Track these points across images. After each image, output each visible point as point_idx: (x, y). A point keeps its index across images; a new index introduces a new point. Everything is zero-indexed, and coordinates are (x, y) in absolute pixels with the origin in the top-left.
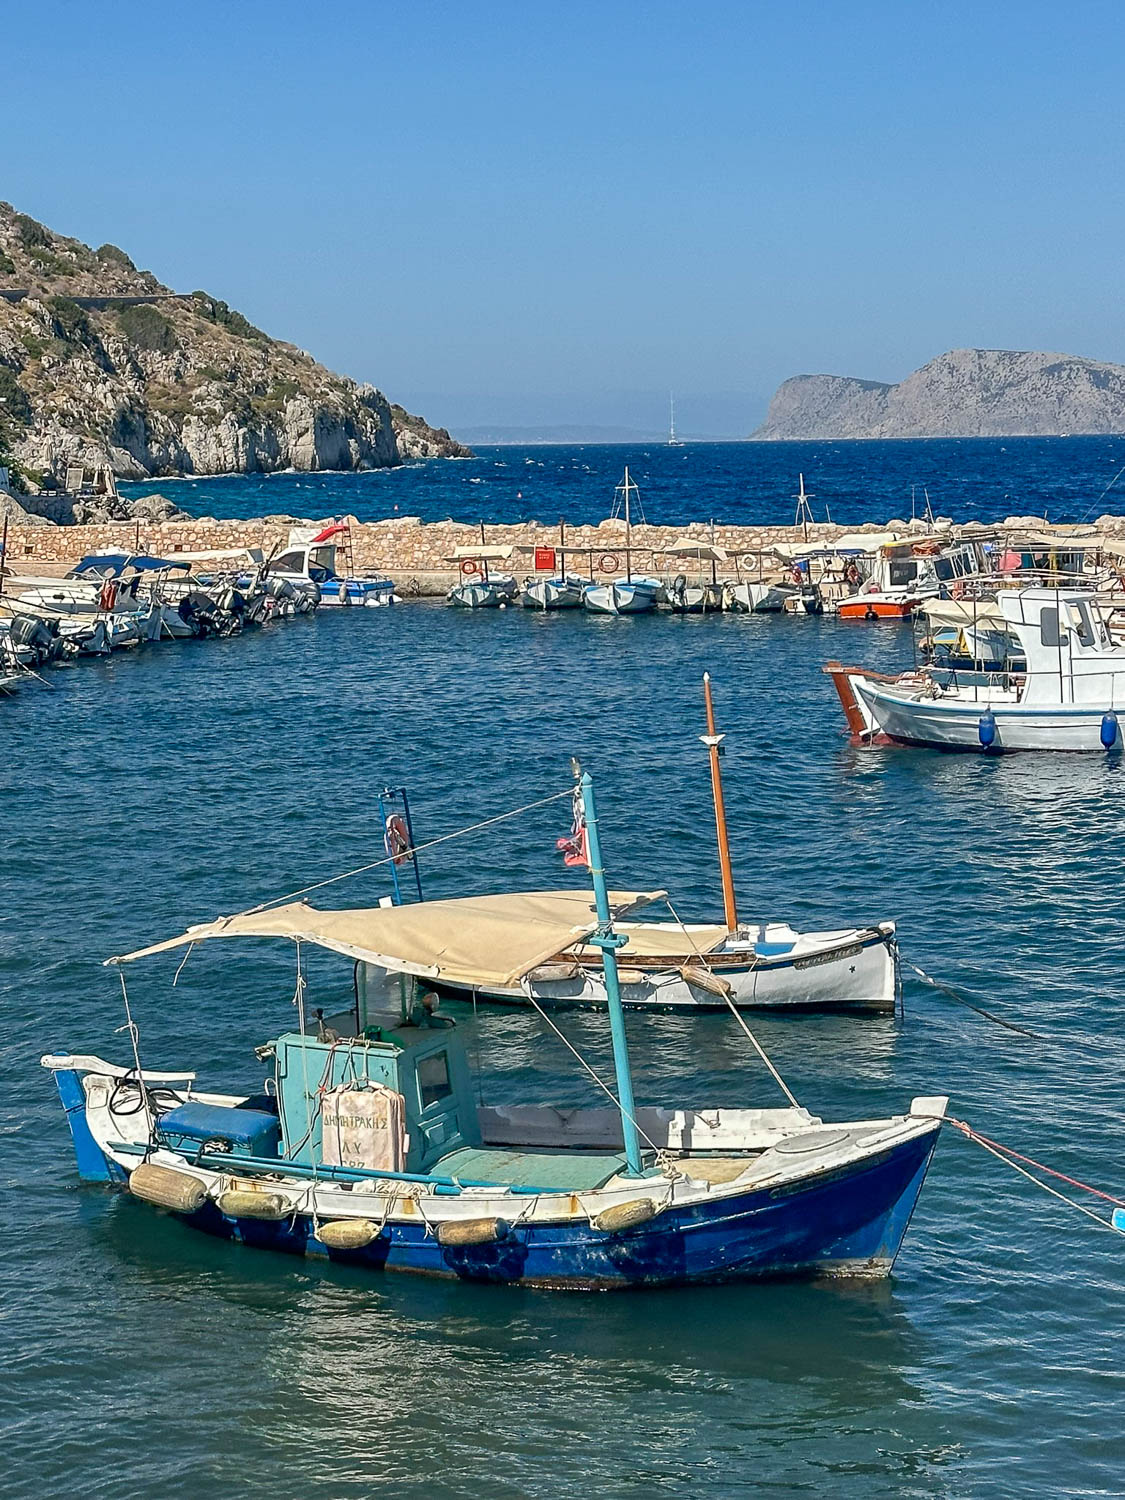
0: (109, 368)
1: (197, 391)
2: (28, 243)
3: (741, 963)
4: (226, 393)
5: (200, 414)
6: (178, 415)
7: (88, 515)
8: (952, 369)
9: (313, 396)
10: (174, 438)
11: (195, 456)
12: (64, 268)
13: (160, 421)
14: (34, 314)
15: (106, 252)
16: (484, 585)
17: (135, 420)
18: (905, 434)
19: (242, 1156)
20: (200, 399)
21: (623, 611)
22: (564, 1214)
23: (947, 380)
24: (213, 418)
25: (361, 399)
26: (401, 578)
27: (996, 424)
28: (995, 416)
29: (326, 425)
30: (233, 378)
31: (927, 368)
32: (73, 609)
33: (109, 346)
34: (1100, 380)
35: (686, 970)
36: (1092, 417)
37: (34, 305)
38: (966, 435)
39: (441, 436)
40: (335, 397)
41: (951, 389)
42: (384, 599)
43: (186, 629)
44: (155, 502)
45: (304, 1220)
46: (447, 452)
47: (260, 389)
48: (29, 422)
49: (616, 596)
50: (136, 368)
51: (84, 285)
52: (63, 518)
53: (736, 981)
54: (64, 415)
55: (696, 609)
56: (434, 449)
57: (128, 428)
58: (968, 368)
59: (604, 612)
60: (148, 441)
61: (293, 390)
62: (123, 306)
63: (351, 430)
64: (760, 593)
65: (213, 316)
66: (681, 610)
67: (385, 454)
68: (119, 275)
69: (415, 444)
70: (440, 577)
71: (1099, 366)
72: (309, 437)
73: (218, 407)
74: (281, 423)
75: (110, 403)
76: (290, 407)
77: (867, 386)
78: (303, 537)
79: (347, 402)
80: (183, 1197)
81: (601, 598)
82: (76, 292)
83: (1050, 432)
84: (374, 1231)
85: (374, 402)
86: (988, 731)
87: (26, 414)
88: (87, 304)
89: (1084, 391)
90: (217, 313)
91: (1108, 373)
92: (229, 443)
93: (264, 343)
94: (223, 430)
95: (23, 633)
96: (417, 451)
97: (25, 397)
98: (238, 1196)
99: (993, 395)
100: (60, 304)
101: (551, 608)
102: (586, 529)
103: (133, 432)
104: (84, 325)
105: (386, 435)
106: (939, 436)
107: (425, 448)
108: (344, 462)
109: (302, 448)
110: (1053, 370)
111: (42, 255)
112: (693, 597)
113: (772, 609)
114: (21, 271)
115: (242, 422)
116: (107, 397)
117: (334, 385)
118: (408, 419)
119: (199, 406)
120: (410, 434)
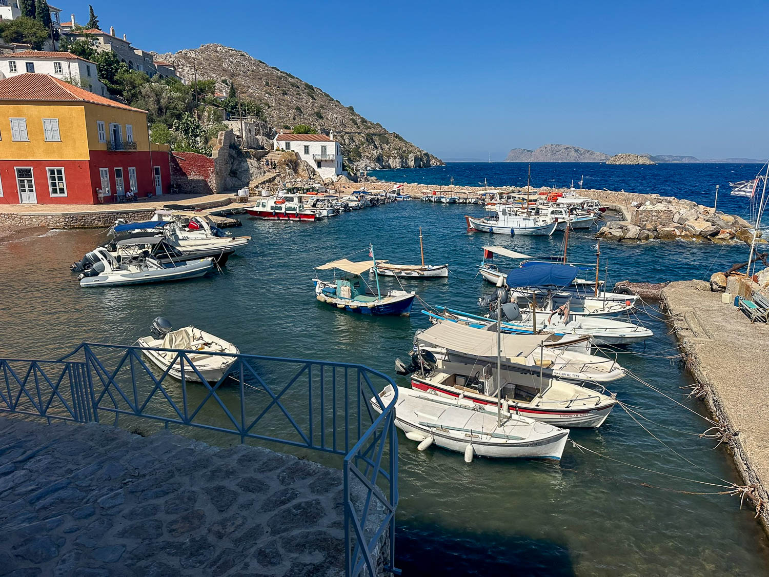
0: (376, 148)
1: (392, 152)
2: (363, 123)
3: (425, 270)
4: (398, 153)
5: (393, 157)
6: (388, 157)
7: (360, 180)
8: (546, 148)
9: (414, 153)
10: (387, 161)
11: (391, 165)
12: (369, 128)
13: (385, 158)
14: (363, 137)
15: (377, 124)
16: (427, 197)
17: (380, 158)
18: (535, 161)
19: (331, 295)
20: (393, 154)
21: (447, 203)
22: (365, 305)
23: (545, 150)
24: (395, 158)
25: (424, 154)
26: (412, 195)
27: (554, 159)
28: (554, 157)
29: (417, 159)
30: (399, 150)
31: (540, 148)
32: (352, 201)
33: (376, 143)
34: (576, 151)
35: (417, 271)
36: (574, 158)
37: (363, 135)
39: (440, 161)
40: (419, 153)
41: (545, 152)
42: (410, 199)
43: (371, 205)
44: (374, 178)
45: (336, 304)
46: (441, 164)
47: (404, 152)
48: (361, 158)
49: (446, 200)
50: (381, 147)
51: (373, 131)
52: (356, 181)
53: (424, 272)
54: (367, 156)
55: (461, 203)
56: (438, 164)
57: (379, 159)
58: (549, 148)
59: (444, 203)
60: (383, 162)
61: (411, 152)
62: (380, 135)
63: (421, 160)
64: (473, 200)
65: (396, 137)
66: (459, 203)
67: (428, 165)
68: (379, 129)
70: (419, 195)
71: (576, 148)
72: (413, 161)
73: (396, 155)
74: (408, 159)
75: (376, 154)
76: (410, 155)
77: (528, 151)
78: (395, 187)
79: (421, 154)
80: (322, 300)
81: (444, 200)
82: (371, 132)
83: (565, 161)
84: (344, 306)
85: (426, 154)
86: (491, 230)
87: (360, 157)
88: (373, 135)
89: (573, 153)
90: (397, 137)
91: (578, 149)
92: (398, 162)
93: (406, 143)
94: (397, 160)
95: (343, 206)
96: (435, 164)
97: (360, 153)
98: (329, 300)
99: (554, 153)
100: (368, 135)
101: (435, 202)
102: (446, 187)
103: (380, 160)
104: (372, 139)
105: (429, 161)
106: (542, 161)
108: (420, 166)
109: (412, 164)
110: (566, 149)
111: (365, 125)
112: (461, 201)
113: (476, 203)
114: (361, 128)
115: (401, 158)
116: (375, 153)
117: (418, 151)
118: (434, 158)
119: (393, 155)
120: (434, 161)
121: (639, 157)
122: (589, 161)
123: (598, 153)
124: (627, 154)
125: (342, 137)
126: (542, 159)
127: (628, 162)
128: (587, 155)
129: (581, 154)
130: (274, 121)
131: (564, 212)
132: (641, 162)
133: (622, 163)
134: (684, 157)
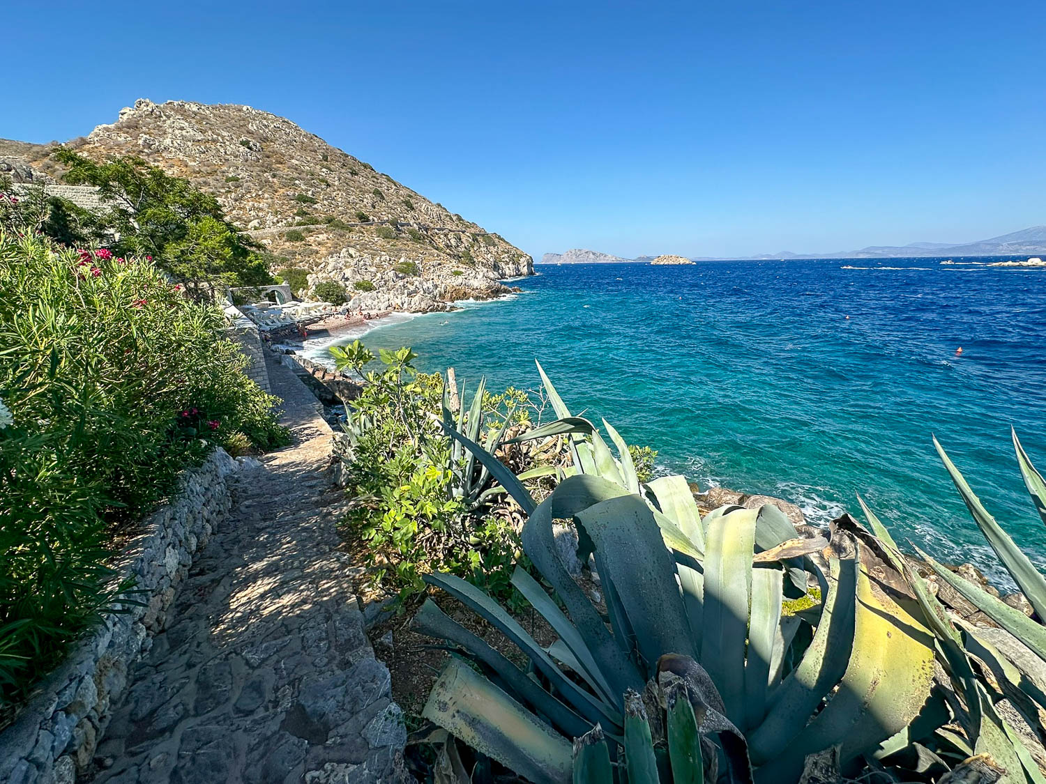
33: (482, 245)
47: (514, 256)
93: (511, 245)
99: (577, 256)
109: (524, 270)
125: (446, 235)
127: (671, 263)
128: (602, 257)
129: (598, 257)
130: (338, 206)
132: (682, 262)
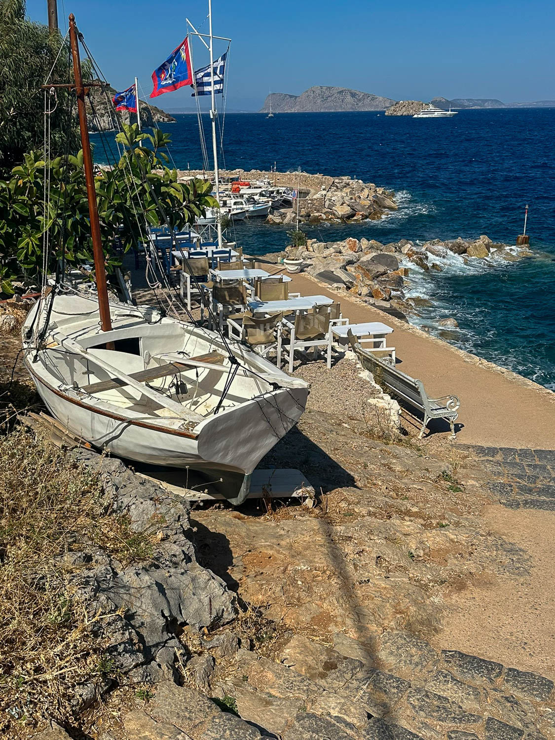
1: (98, 108)
4: (105, 108)
5: (99, 114)
6: (93, 115)
8: (314, 92)
10: (92, 121)
18: (301, 111)
20: (98, 110)
23: (312, 95)
24: (102, 115)
27: (325, 108)
28: (325, 105)
31: (307, 92)
34: (353, 95)
36: (350, 106)
38: (317, 111)
41: (313, 98)
58: (318, 91)
69: (161, 118)
71: (353, 91)
72: (128, 120)
73: (103, 112)
74: (121, 116)
77: (291, 96)
83: (340, 111)
89: (349, 99)
91: (355, 93)
92: (107, 122)
93: (115, 92)
94: (105, 118)
96: (161, 120)
99: (325, 99)
106: (310, 111)
107: (163, 119)
110: (340, 92)
115: (110, 116)
118: (158, 111)
119: (98, 112)
120: (159, 115)
121: (424, 105)
122: (370, 110)
123: (381, 98)
124: (410, 101)
126: (309, 108)
127: (411, 111)
129: (360, 100)
131: (244, 203)
133: (404, 114)
134: (486, 101)
